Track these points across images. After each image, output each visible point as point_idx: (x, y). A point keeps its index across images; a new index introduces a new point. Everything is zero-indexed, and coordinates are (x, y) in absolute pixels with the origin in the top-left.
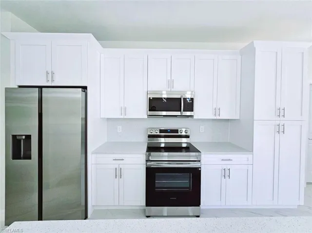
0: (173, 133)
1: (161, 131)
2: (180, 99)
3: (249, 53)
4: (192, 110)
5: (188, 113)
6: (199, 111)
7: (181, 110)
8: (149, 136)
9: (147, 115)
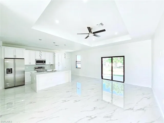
0: (41, 68)
1: (38, 67)
2: (43, 61)
3: (54, 54)
6: (47, 63)
7: (43, 63)
8: (35, 69)
9: (36, 64)
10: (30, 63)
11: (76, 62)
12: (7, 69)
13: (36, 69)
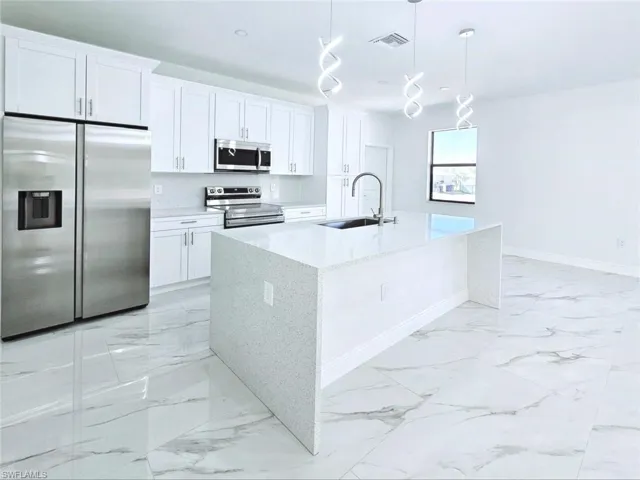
0: (241, 193)
1: (226, 190)
2: (257, 151)
3: (321, 114)
4: (268, 164)
5: (264, 168)
6: (277, 166)
7: (257, 164)
8: (208, 198)
9: (215, 169)
10: (180, 162)
11: (432, 166)
12: (22, 195)
13: (210, 203)
